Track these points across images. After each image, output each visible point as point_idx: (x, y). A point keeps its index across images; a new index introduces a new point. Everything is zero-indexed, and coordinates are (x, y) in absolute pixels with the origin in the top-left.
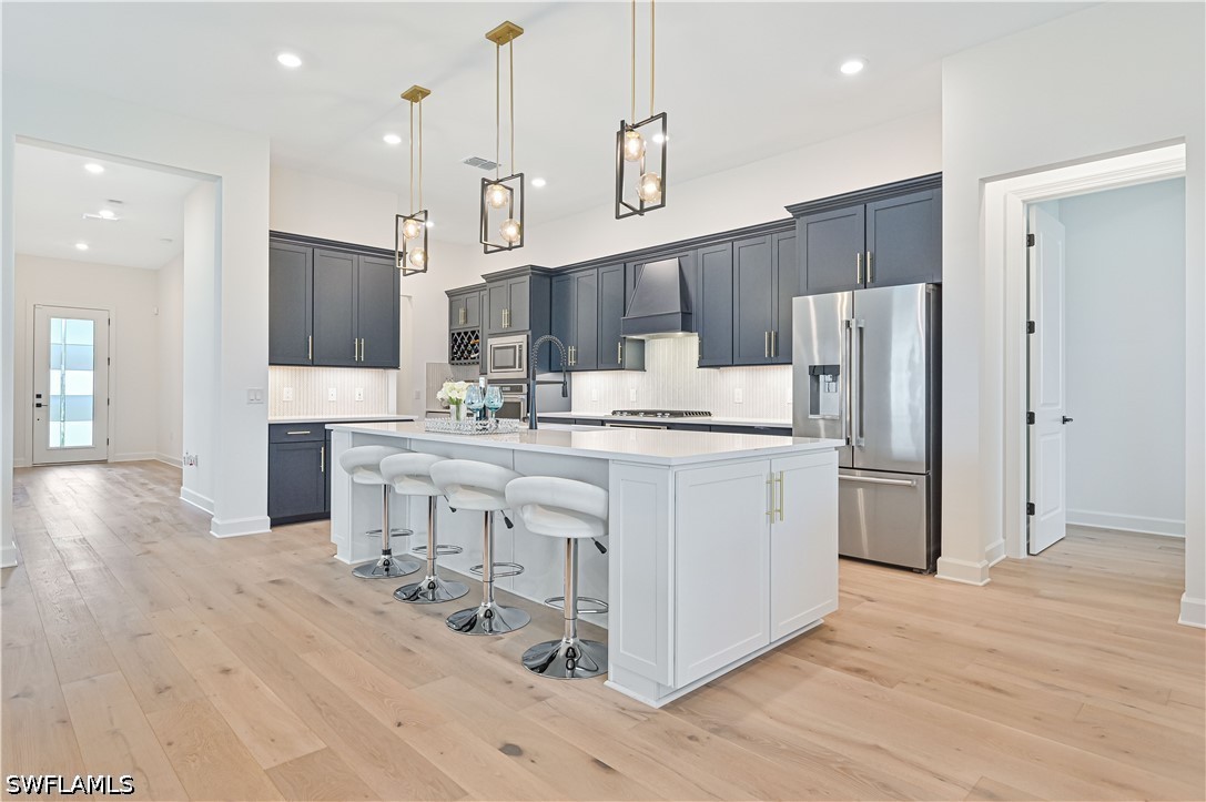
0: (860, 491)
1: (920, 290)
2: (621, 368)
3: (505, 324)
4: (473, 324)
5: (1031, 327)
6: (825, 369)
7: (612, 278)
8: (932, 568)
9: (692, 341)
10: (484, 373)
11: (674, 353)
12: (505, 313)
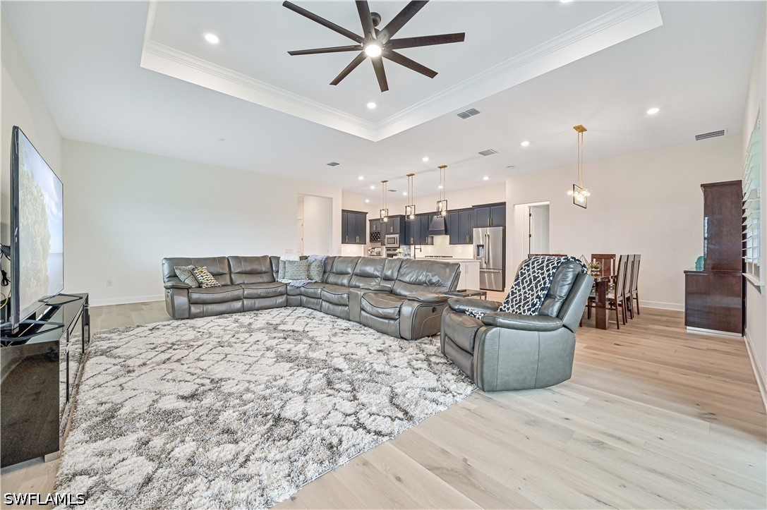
0: (492, 274)
1: (501, 228)
2: (427, 244)
3: (392, 231)
4: (379, 230)
5: (530, 236)
6: (480, 246)
7: (425, 218)
8: (503, 290)
9: (448, 237)
10: (383, 244)
11: (442, 241)
12: (392, 228)
